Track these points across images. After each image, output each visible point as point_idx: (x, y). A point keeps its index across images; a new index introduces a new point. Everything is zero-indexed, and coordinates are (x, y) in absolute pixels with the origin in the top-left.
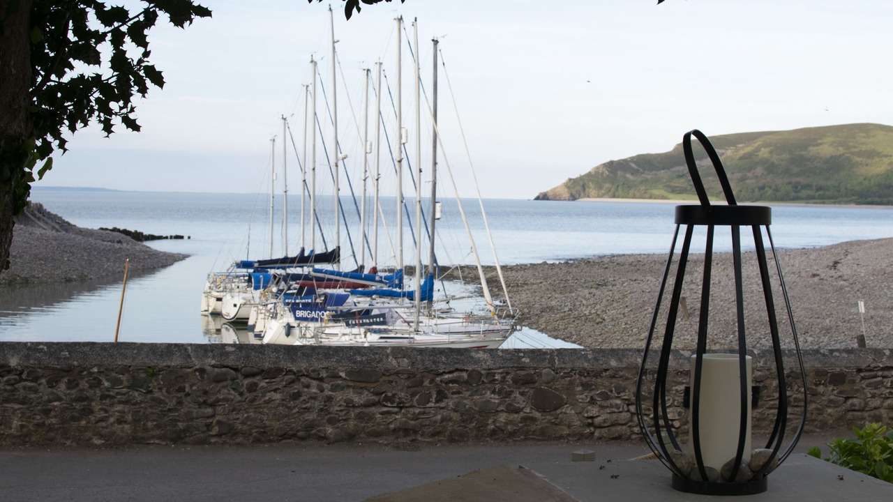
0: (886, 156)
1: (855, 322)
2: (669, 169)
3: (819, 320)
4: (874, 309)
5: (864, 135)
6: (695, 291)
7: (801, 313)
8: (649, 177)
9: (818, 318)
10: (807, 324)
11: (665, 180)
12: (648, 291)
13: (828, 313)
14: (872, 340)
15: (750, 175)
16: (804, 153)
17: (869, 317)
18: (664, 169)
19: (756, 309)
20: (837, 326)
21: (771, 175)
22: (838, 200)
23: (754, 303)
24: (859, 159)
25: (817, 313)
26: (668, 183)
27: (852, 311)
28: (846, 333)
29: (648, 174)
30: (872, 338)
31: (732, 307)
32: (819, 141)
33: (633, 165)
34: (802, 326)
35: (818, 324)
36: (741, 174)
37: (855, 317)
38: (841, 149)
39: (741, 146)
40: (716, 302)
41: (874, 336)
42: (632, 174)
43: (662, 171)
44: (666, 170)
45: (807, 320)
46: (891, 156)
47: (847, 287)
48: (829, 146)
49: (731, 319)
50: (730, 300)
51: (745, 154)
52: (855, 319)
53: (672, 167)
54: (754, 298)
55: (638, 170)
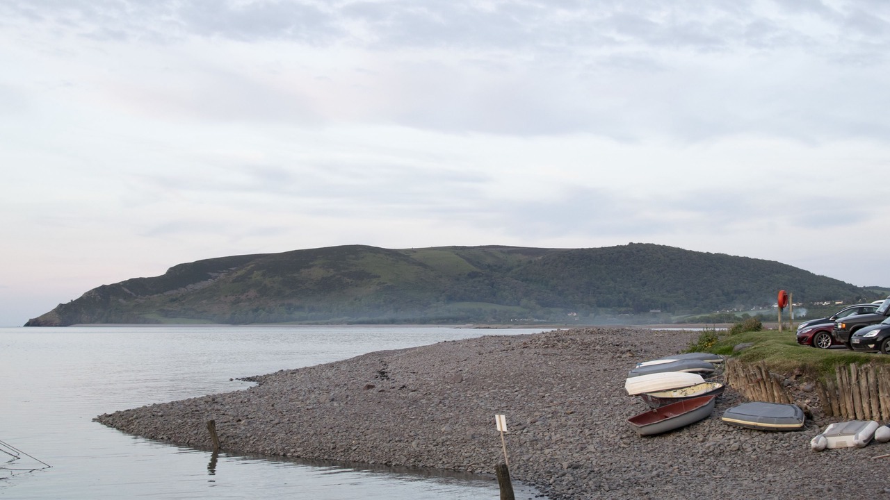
0: (375, 277)
1: (451, 444)
2: (162, 293)
3: (402, 444)
4: (472, 425)
5: (354, 256)
6: (222, 412)
7: (374, 435)
8: (142, 301)
9: (400, 441)
10: (387, 450)
11: (158, 305)
12: (160, 414)
13: (412, 434)
14: (483, 468)
15: (243, 297)
16: (296, 275)
17: (470, 437)
18: (157, 293)
19: (312, 433)
20: (429, 451)
21: (264, 297)
22: (330, 321)
23: (306, 425)
24: (349, 281)
25: (396, 435)
26: (162, 308)
27: (443, 429)
28: (444, 460)
29: (141, 299)
30: (483, 465)
31: (277, 432)
32: (311, 263)
33: (126, 290)
34: (380, 453)
35: (402, 450)
36: (234, 297)
37: (449, 437)
38: (332, 270)
39: (233, 269)
40: (254, 425)
41: (485, 462)
42: (125, 299)
43: (156, 295)
44: (159, 294)
45: (385, 444)
46: (379, 277)
47: (423, 399)
48: (320, 268)
49: (280, 447)
50: (274, 422)
51: (238, 277)
52: (450, 440)
53: (166, 291)
54: (305, 419)
55: (131, 295)
